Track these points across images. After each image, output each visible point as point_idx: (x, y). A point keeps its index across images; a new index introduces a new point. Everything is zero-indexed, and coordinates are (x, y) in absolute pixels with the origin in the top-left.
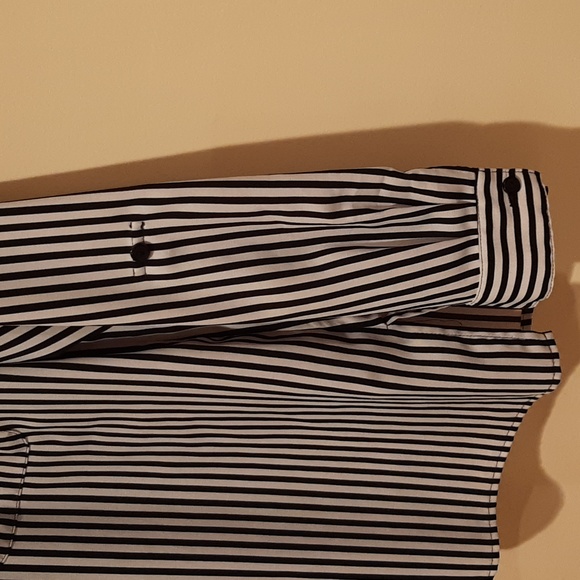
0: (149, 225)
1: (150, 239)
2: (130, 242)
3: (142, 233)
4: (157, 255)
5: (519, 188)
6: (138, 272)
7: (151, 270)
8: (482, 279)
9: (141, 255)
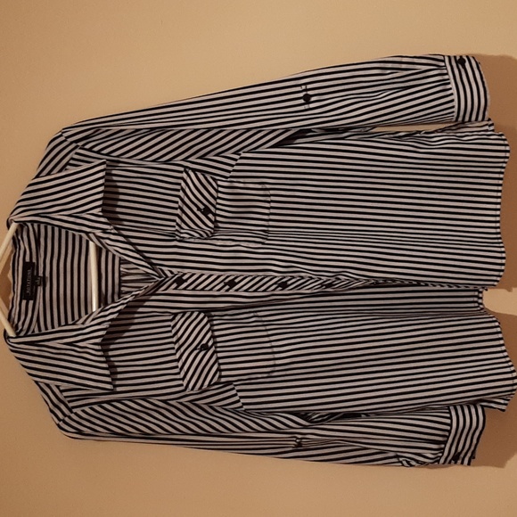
0: (309, 86)
1: (310, 93)
2: (301, 95)
3: (306, 90)
4: (313, 99)
5: (465, 61)
6: (306, 107)
7: (312, 106)
8: (456, 103)
9: (307, 99)
